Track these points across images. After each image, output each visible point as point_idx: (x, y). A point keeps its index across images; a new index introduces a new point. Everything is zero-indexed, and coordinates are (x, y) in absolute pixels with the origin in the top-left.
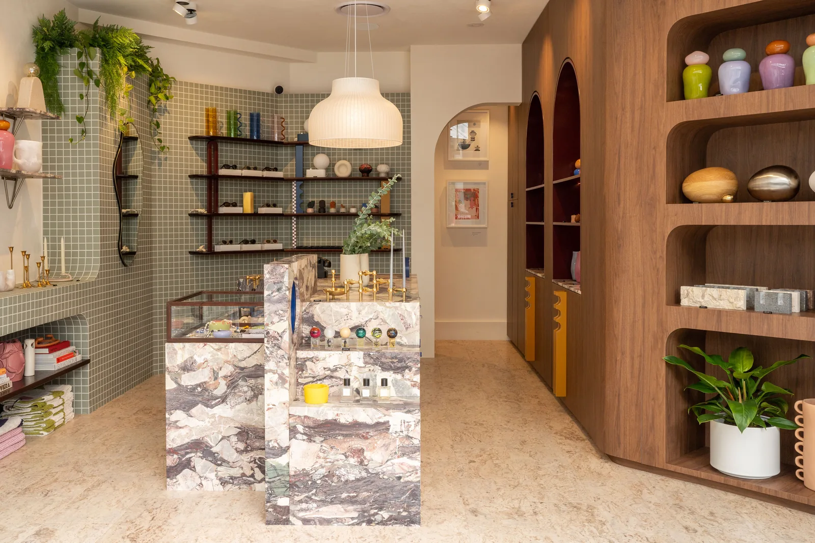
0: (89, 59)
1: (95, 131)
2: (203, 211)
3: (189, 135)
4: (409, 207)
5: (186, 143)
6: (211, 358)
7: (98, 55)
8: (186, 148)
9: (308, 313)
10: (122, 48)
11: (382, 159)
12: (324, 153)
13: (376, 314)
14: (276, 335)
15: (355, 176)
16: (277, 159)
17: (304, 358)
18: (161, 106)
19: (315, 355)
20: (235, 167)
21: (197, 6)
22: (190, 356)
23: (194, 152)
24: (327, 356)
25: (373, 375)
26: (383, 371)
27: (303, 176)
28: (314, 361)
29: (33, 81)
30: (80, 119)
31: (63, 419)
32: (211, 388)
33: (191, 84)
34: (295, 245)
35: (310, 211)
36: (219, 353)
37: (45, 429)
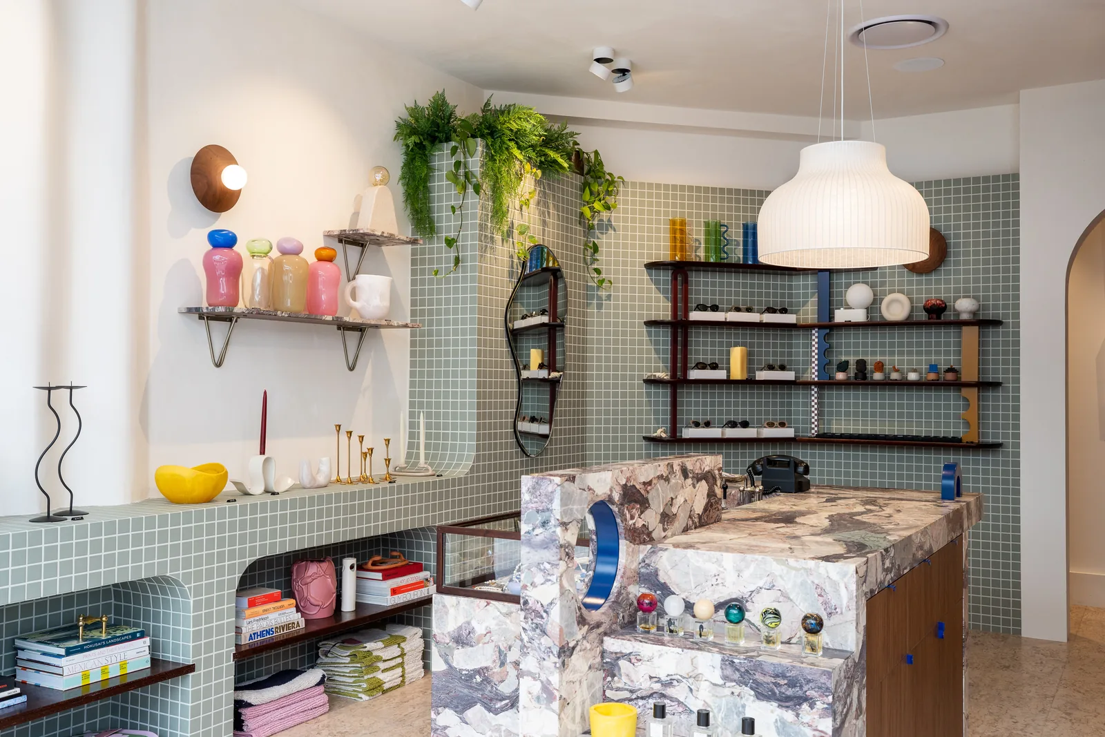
0: (468, 155)
1: (473, 258)
2: (663, 375)
3: (646, 261)
4: (1017, 371)
5: (641, 273)
6: (496, 628)
7: (480, 149)
8: (641, 281)
9: (649, 566)
10: (517, 136)
11: (966, 290)
12: (866, 283)
13: (769, 579)
14: (538, 607)
15: (919, 319)
16: (790, 296)
17: (616, 653)
18: (603, 221)
19: (635, 650)
20: (715, 308)
21: (632, 63)
22: (466, 620)
23: (653, 286)
24: (657, 654)
25: (739, 705)
26: (758, 699)
27: (830, 321)
28: (633, 661)
29: (376, 192)
30: (450, 243)
31: (401, 678)
32: (495, 679)
33: (650, 185)
34: (816, 432)
35: (840, 376)
36: (508, 621)
37: (366, 691)
